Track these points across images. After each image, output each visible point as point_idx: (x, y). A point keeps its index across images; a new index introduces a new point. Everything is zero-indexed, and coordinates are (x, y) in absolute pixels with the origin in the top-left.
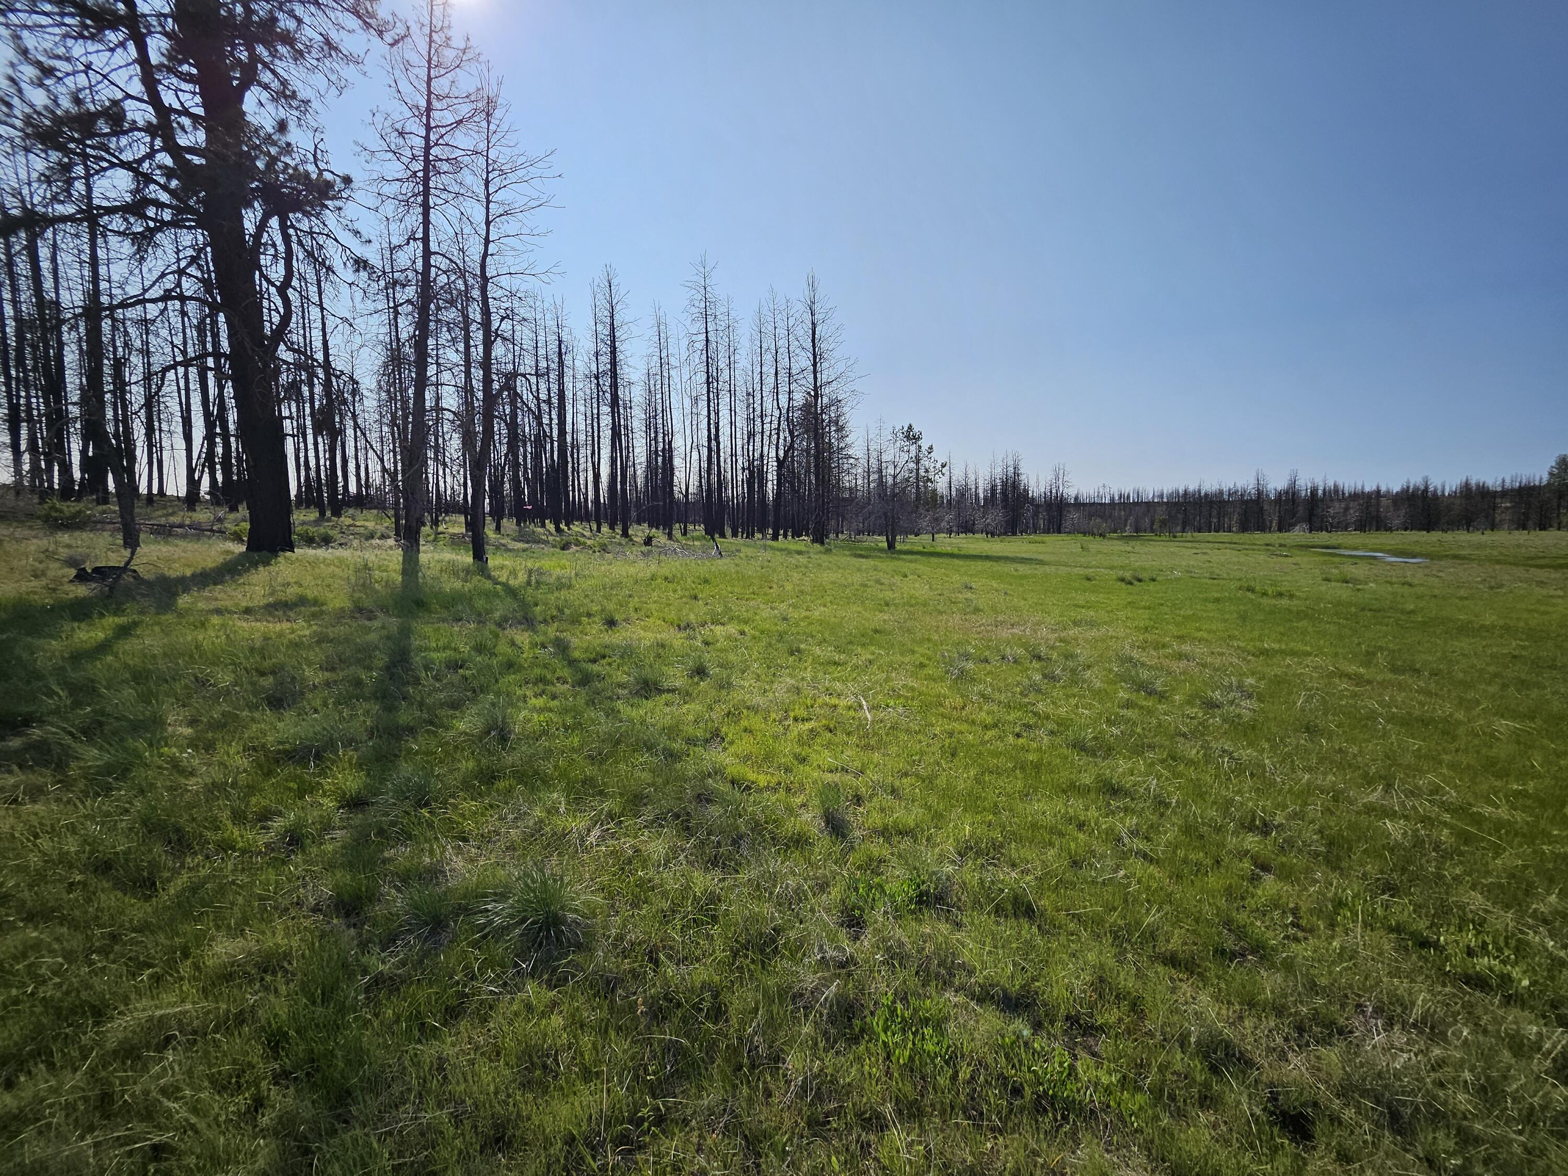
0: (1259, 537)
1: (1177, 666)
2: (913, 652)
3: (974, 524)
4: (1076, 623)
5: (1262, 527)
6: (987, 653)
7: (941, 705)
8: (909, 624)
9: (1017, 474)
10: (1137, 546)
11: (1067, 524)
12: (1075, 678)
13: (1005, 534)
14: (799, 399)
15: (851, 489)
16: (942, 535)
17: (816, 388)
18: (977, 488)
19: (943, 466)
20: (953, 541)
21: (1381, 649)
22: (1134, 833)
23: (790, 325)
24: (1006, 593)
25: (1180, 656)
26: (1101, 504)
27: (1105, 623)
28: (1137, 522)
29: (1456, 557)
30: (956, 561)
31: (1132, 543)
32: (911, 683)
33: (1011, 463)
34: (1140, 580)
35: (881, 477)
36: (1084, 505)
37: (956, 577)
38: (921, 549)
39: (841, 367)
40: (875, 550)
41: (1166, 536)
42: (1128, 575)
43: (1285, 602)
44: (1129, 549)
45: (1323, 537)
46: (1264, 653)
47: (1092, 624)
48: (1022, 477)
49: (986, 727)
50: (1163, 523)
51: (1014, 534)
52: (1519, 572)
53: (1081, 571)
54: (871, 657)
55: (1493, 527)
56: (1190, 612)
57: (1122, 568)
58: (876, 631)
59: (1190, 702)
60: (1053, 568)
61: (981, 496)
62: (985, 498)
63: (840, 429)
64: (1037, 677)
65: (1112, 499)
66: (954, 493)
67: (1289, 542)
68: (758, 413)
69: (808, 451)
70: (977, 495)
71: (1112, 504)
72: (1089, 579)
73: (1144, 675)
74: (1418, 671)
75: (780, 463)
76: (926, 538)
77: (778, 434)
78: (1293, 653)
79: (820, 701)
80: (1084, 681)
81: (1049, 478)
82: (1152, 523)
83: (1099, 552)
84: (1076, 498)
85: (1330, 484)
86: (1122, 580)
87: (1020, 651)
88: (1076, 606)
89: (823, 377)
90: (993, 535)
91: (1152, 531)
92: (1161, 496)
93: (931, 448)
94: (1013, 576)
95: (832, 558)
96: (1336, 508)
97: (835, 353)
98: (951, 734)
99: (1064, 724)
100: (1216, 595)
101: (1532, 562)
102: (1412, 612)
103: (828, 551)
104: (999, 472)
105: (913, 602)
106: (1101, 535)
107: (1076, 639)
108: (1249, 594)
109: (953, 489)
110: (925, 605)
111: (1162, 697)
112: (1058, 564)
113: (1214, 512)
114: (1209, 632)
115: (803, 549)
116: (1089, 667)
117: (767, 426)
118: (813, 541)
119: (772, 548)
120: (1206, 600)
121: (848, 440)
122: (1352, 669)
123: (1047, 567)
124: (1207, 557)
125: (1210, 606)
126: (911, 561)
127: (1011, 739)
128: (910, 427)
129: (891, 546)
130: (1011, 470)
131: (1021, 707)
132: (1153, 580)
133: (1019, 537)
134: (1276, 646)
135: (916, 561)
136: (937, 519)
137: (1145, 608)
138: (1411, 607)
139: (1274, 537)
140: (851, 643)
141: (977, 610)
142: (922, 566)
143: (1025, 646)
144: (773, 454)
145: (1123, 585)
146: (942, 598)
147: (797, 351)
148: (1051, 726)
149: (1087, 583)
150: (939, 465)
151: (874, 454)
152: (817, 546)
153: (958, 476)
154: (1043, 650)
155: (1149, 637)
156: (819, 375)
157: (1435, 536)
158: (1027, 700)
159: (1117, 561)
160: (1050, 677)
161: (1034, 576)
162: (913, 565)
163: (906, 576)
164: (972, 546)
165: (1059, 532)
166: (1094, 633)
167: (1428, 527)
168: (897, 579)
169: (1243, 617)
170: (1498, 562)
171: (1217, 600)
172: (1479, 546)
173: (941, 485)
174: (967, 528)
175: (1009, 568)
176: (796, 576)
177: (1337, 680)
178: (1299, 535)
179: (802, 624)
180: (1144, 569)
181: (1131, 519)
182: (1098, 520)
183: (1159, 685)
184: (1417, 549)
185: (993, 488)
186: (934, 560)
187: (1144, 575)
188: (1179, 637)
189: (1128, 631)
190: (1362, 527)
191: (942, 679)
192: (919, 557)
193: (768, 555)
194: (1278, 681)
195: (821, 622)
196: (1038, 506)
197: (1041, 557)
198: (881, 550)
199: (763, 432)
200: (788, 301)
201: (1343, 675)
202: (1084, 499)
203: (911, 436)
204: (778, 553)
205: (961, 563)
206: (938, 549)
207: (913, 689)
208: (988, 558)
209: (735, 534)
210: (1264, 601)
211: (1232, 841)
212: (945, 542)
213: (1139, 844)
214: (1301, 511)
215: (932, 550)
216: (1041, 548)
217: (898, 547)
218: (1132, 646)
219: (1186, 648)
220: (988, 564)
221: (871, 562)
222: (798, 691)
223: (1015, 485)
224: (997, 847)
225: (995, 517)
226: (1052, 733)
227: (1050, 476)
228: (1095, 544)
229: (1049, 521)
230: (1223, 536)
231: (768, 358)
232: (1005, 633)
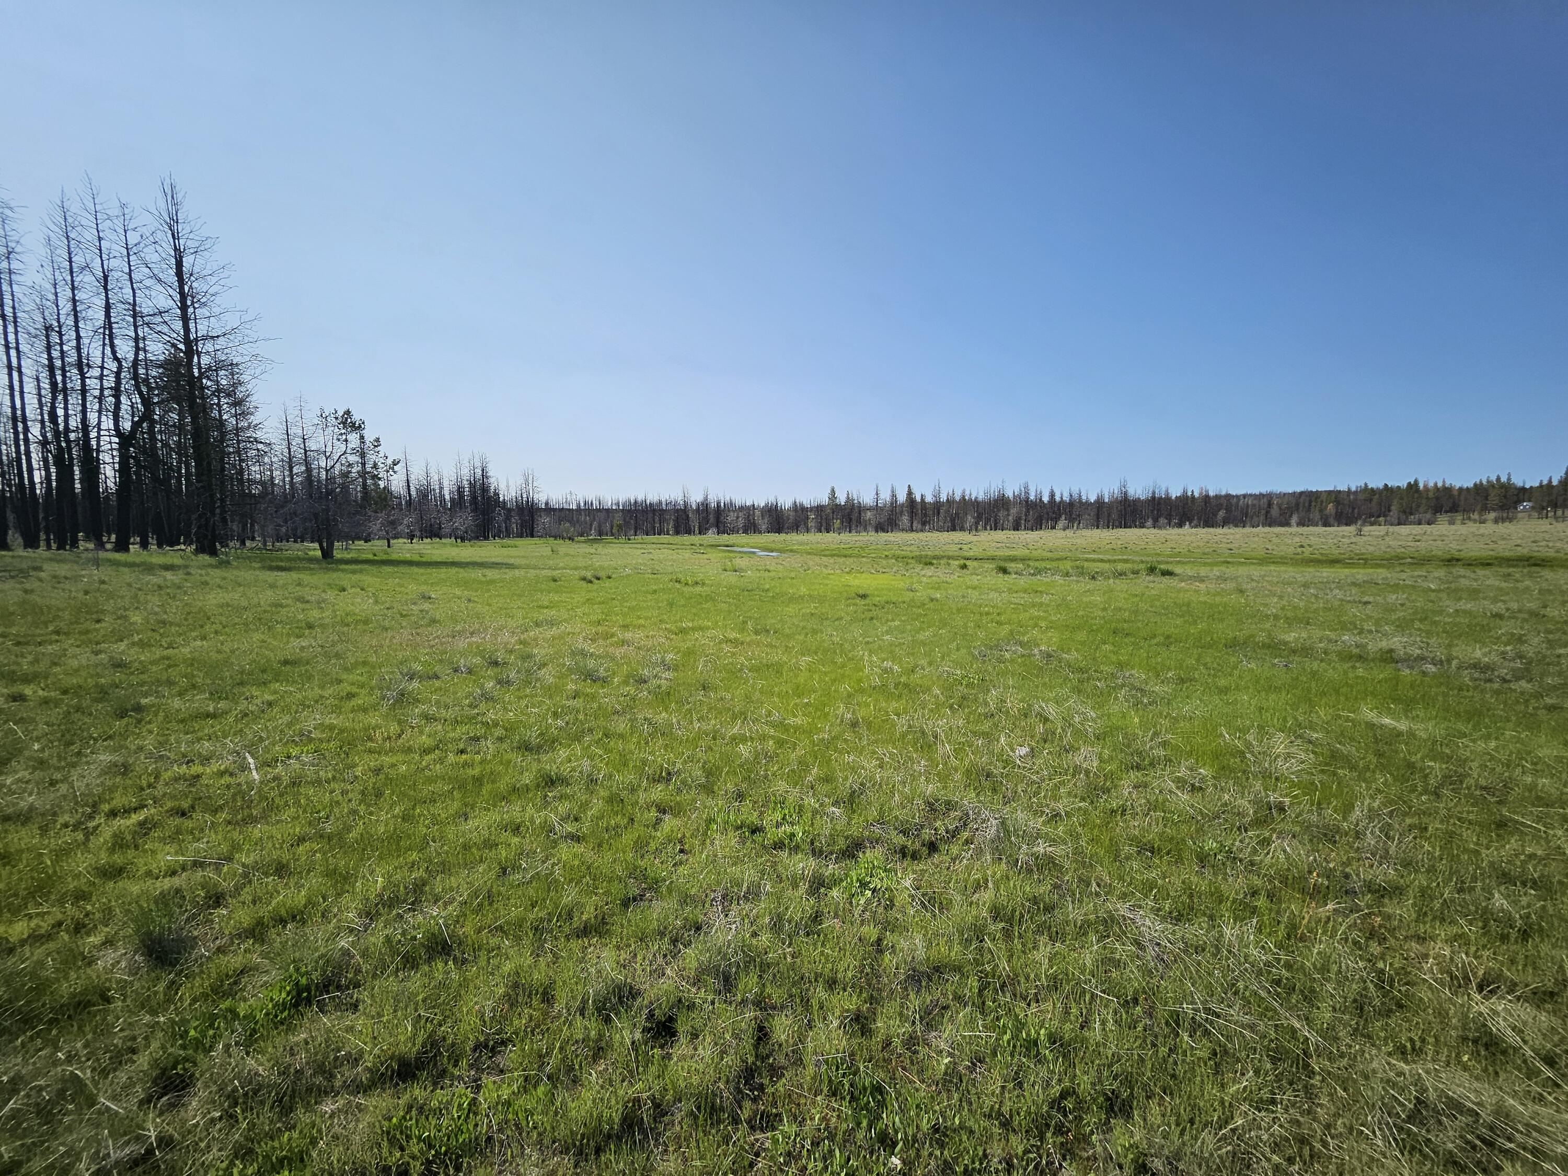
0: (686, 539)
1: (618, 652)
2: (339, 681)
3: (440, 528)
4: (537, 624)
5: (689, 532)
6: (437, 668)
7: (370, 739)
8: (339, 648)
9: (484, 475)
10: (599, 548)
11: (539, 528)
12: (529, 679)
13: (477, 538)
14: (157, 350)
15: (262, 483)
16: (401, 540)
17: (187, 341)
18: (441, 488)
19: (395, 463)
20: (416, 546)
21: (750, 618)
22: (564, 819)
23: (131, 242)
24: (469, 600)
25: (623, 642)
26: (569, 510)
27: (565, 621)
28: (600, 526)
29: (791, 551)
30: (415, 570)
31: (595, 546)
32: (332, 720)
33: (478, 464)
34: (598, 579)
35: (309, 470)
36: (554, 510)
37: (412, 587)
38: (370, 557)
39: (231, 321)
40: (304, 559)
41: (623, 539)
42: (589, 575)
43: (698, 589)
44: (593, 551)
45: (725, 538)
46: (683, 631)
47: (552, 623)
48: (492, 480)
49: (426, 751)
50: (620, 527)
51: (487, 538)
52: (817, 559)
53: (549, 573)
54: (271, 698)
55: (808, 531)
56: (634, 603)
57: (586, 568)
58: (286, 662)
59: (626, 683)
60: (522, 572)
61: (447, 497)
62: (452, 500)
63: (238, 403)
64: (490, 685)
65: (578, 505)
66: (413, 493)
67: (705, 543)
68: (72, 358)
69: (181, 427)
70: (442, 496)
71: (579, 509)
72: (555, 580)
73: (591, 664)
74: (768, 631)
75: (125, 440)
76: (378, 545)
77: (117, 397)
78: (701, 628)
79: (166, 776)
80: (538, 680)
81: (519, 483)
82: (612, 528)
83: (567, 555)
84: (547, 504)
85: (728, 500)
86: (584, 579)
87: (477, 660)
88: (539, 607)
89: (201, 328)
90: (463, 540)
91: (612, 535)
92: (618, 504)
93: (377, 440)
94: (481, 582)
95: (230, 574)
96: (731, 517)
97: (218, 300)
98: (377, 771)
99: (510, 728)
100: (655, 587)
101: (821, 553)
102: (768, 590)
103: (226, 564)
104: (466, 473)
105: (350, 619)
106: (569, 539)
107: (536, 639)
108: (678, 586)
109: (413, 489)
110: (366, 622)
111: (604, 681)
112: (528, 567)
113: (657, 519)
114: (646, 618)
115: (178, 561)
116: (545, 665)
117: (92, 383)
118: (198, 551)
119: (116, 564)
120: (647, 592)
121: (254, 419)
122: (733, 635)
123: (517, 571)
124: (651, 556)
125: (649, 597)
126: (354, 572)
127: (451, 758)
128: (348, 412)
129: (327, 554)
130: (479, 472)
131: (471, 719)
132: (609, 577)
133: (491, 540)
134: (690, 625)
135: (361, 571)
136: (392, 523)
137: (600, 603)
138: (767, 586)
139: (696, 539)
140: (242, 683)
141: (433, 621)
142: (370, 578)
143: (481, 653)
144: (108, 423)
145: (584, 584)
146: (390, 613)
147: (148, 282)
148: (499, 732)
149: (553, 584)
150: (389, 461)
151: (297, 441)
152: (205, 558)
153: (418, 475)
154: (500, 656)
155: (600, 629)
156: (192, 325)
157: (782, 536)
158: (476, 711)
159: (581, 562)
160: (504, 683)
161: (502, 581)
162: (355, 578)
163: (344, 590)
164: (437, 552)
165: (532, 536)
166: (554, 631)
167: (779, 531)
168: (330, 595)
169: (671, 604)
170: (809, 553)
171: (655, 592)
172: (801, 544)
173: (397, 484)
174: (432, 532)
175: (478, 574)
176: (155, 601)
177: (724, 646)
178: (711, 537)
179: (154, 668)
180: (602, 568)
181: (595, 524)
182: (567, 525)
183: (602, 673)
184: (773, 546)
185: (460, 490)
186: (389, 569)
187: (602, 574)
188: (624, 626)
189: (583, 626)
190: (746, 531)
191: (375, 707)
192: (366, 566)
193: (104, 573)
194: (689, 653)
195: (191, 662)
196: (510, 510)
197: (512, 561)
198: (312, 560)
199: (84, 391)
200: (123, 206)
201: (728, 641)
202: (554, 504)
203: (349, 423)
204: (126, 570)
205: (422, 571)
206: (395, 556)
207: (331, 728)
208: (454, 564)
209: (31, 542)
210: (685, 589)
211: (642, 797)
212: (403, 548)
213: (570, 828)
214: (712, 518)
215: (385, 557)
216: (513, 552)
217: (337, 554)
218: (585, 639)
219: (628, 635)
220: (454, 570)
221: (294, 575)
222: (125, 769)
223: (485, 488)
224: (419, 887)
225: (465, 520)
226: (500, 739)
227: (520, 481)
228: (564, 547)
229: (522, 526)
230: (664, 538)
231: (88, 283)
232: (462, 644)
